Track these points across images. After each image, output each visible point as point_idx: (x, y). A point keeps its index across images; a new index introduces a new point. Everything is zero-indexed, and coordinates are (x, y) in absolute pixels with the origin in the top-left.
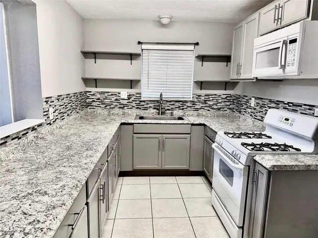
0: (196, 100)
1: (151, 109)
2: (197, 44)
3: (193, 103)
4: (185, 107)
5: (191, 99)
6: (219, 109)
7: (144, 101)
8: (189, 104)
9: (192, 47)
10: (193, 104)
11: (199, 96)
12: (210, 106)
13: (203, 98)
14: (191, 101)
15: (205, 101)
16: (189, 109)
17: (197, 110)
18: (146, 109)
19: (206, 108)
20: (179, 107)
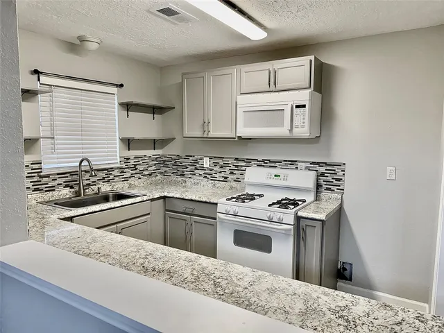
0: (124, 166)
1: (61, 188)
2: (122, 86)
3: (122, 170)
4: (111, 177)
5: (119, 165)
6: (150, 175)
7: (48, 176)
8: (116, 173)
9: (114, 90)
10: (122, 172)
11: (128, 159)
12: (141, 172)
13: (132, 162)
14: (118, 168)
15: (135, 165)
16: (117, 179)
17: (126, 179)
18: (52, 189)
19: (136, 176)
20: (104, 178)
